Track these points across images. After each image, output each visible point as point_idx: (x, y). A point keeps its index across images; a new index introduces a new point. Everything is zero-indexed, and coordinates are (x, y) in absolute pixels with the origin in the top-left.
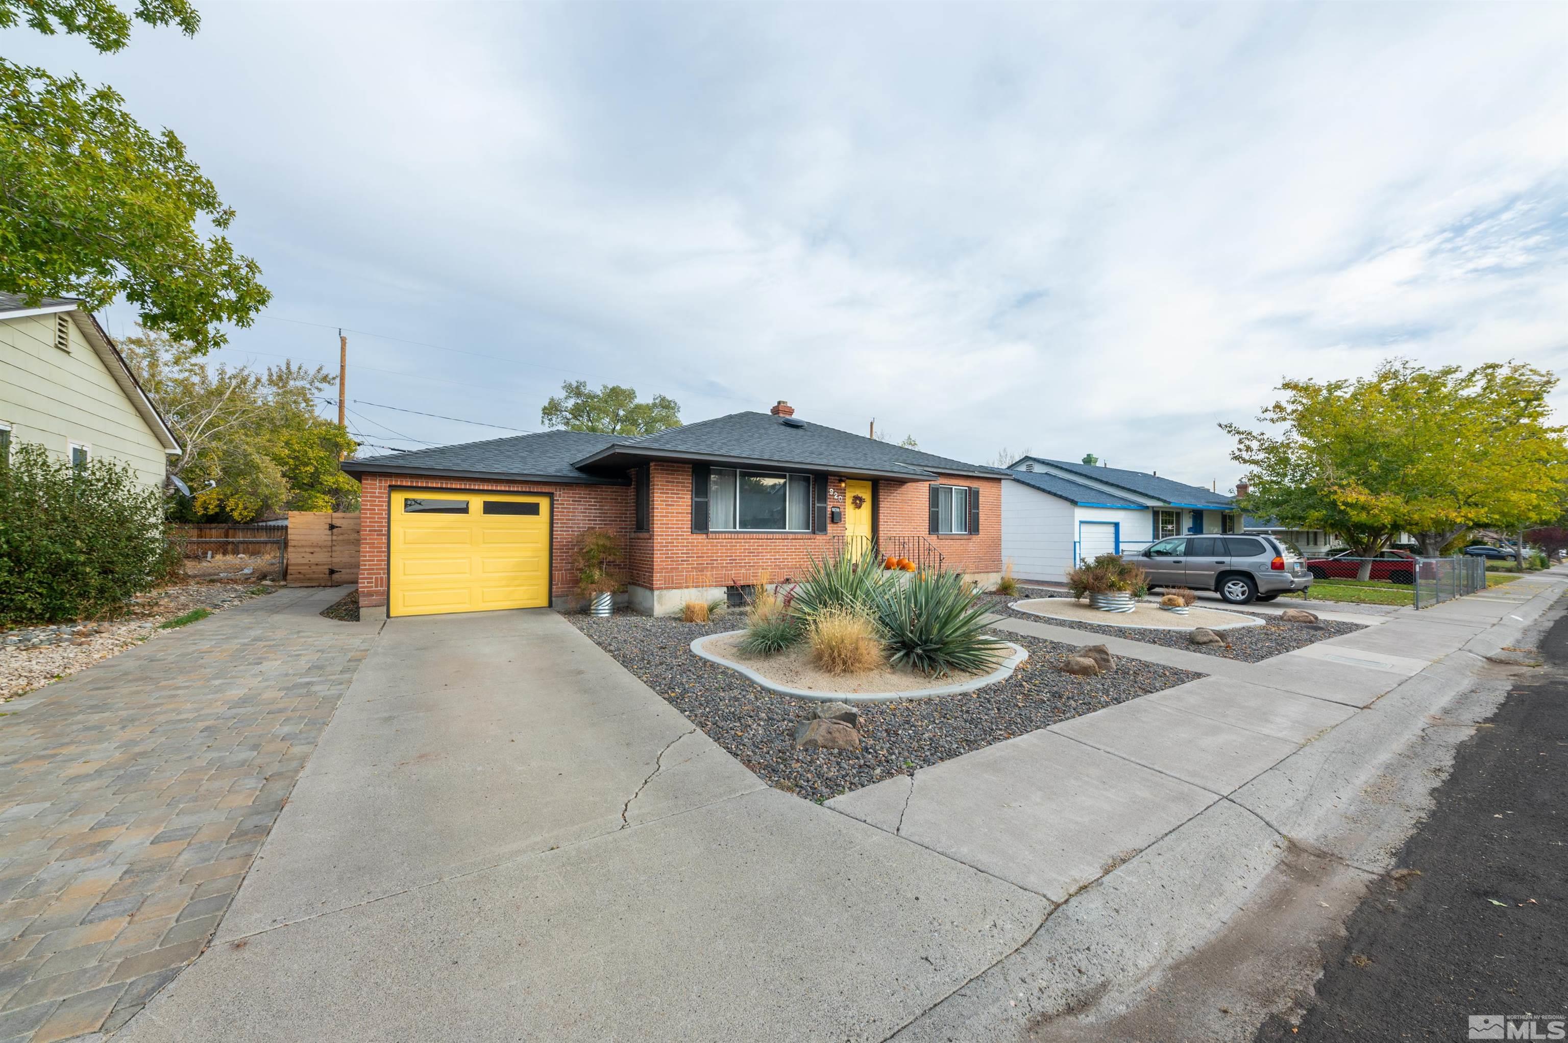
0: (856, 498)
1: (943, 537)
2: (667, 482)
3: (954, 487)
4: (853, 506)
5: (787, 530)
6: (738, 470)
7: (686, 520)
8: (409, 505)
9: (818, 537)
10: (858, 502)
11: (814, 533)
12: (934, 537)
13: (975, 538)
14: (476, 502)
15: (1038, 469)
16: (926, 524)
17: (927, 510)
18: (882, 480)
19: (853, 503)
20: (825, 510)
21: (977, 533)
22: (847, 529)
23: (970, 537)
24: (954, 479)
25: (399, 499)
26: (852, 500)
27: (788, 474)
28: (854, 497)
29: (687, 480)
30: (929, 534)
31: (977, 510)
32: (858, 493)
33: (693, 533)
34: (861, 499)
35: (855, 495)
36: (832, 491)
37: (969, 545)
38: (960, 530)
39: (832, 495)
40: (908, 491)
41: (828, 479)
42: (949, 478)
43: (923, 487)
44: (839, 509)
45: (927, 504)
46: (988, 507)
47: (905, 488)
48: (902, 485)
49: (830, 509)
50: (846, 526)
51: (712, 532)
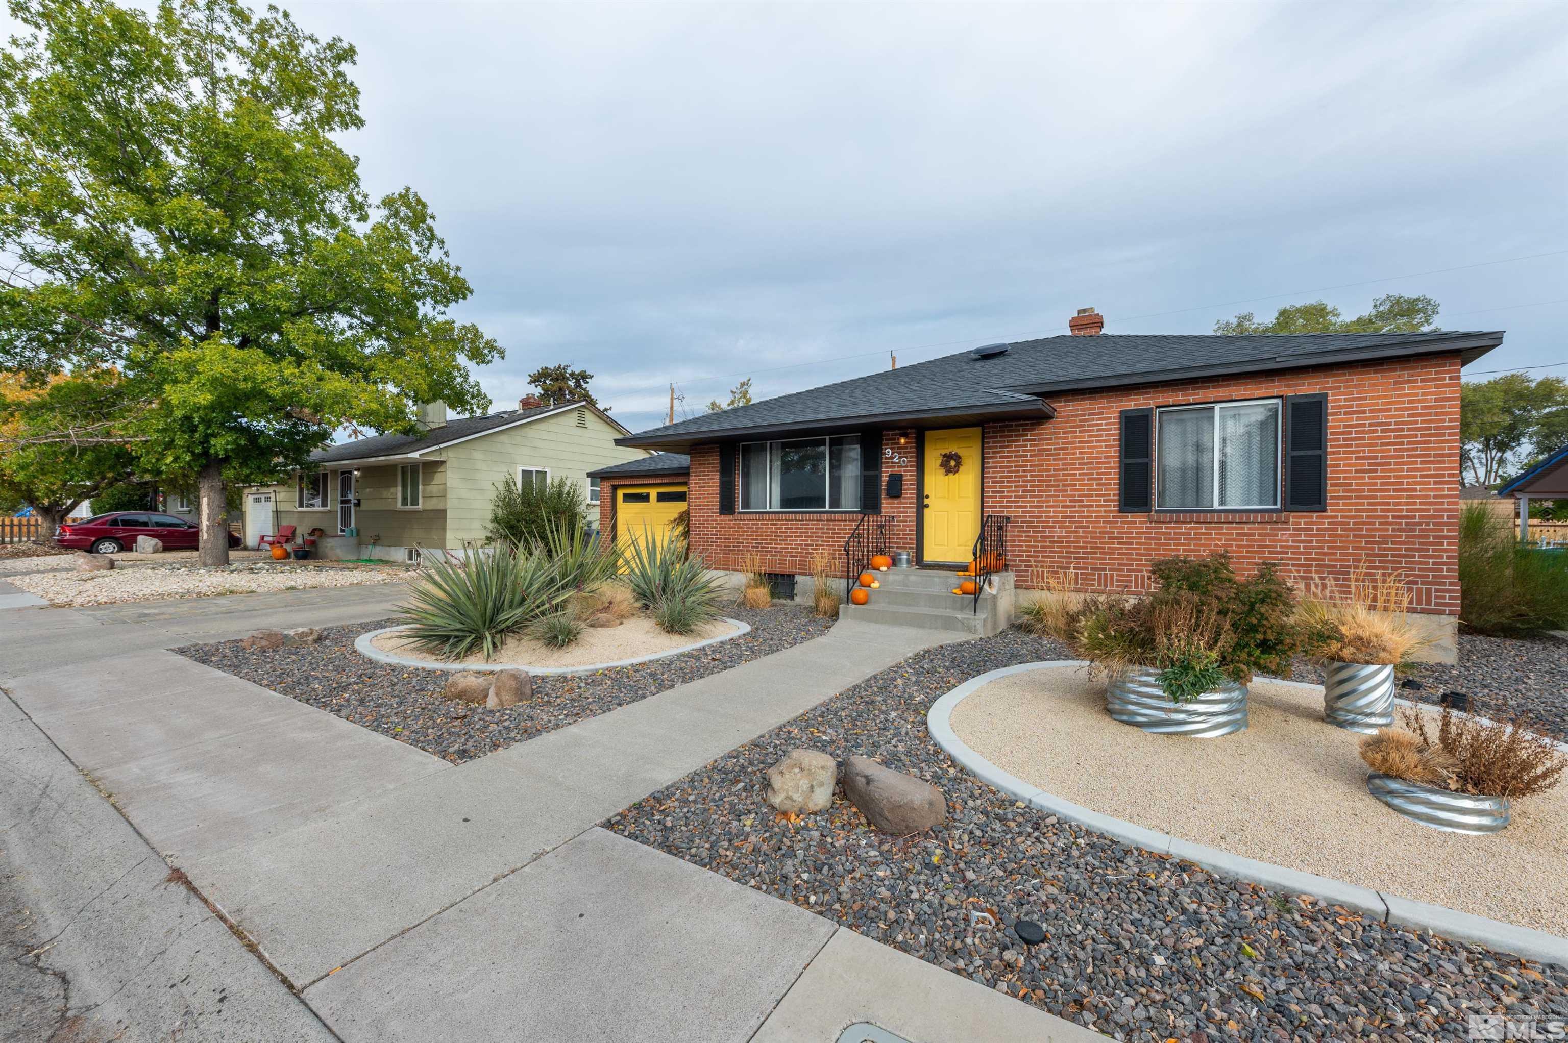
0: (948, 458)
1: (1163, 517)
2: (699, 463)
3: (1217, 407)
4: (943, 471)
5: (827, 509)
6: (768, 442)
7: (716, 501)
8: (628, 498)
9: (866, 517)
10: (951, 464)
11: (860, 512)
12: (1138, 519)
13: (1299, 519)
14: (653, 493)
16: (1113, 491)
17: (1114, 463)
18: (988, 422)
19: (941, 465)
20: (878, 478)
21: (1317, 507)
22: (927, 506)
23: (1288, 518)
24: (1214, 387)
25: (620, 493)
26: (939, 462)
27: (827, 438)
28: (945, 456)
29: (715, 460)
30: (1120, 512)
31: (1317, 452)
32: (953, 449)
33: (721, 514)
34: (958, 458)
35: (947, 452)
36: (888, 452)
37: (1285, 536)
38: (1256, 500)
39: (892, 458)
40: (1055, 433)
41: (882, 435)
42: (1194, 389)
43: (1101, 419)
44: (909, 477)
45: (1114, 452)
46: (1379, 438)
47: (1046, 428)
48: (1039, 424)
49: (885, 478)
50: (926, 501)
51: (739, 513)
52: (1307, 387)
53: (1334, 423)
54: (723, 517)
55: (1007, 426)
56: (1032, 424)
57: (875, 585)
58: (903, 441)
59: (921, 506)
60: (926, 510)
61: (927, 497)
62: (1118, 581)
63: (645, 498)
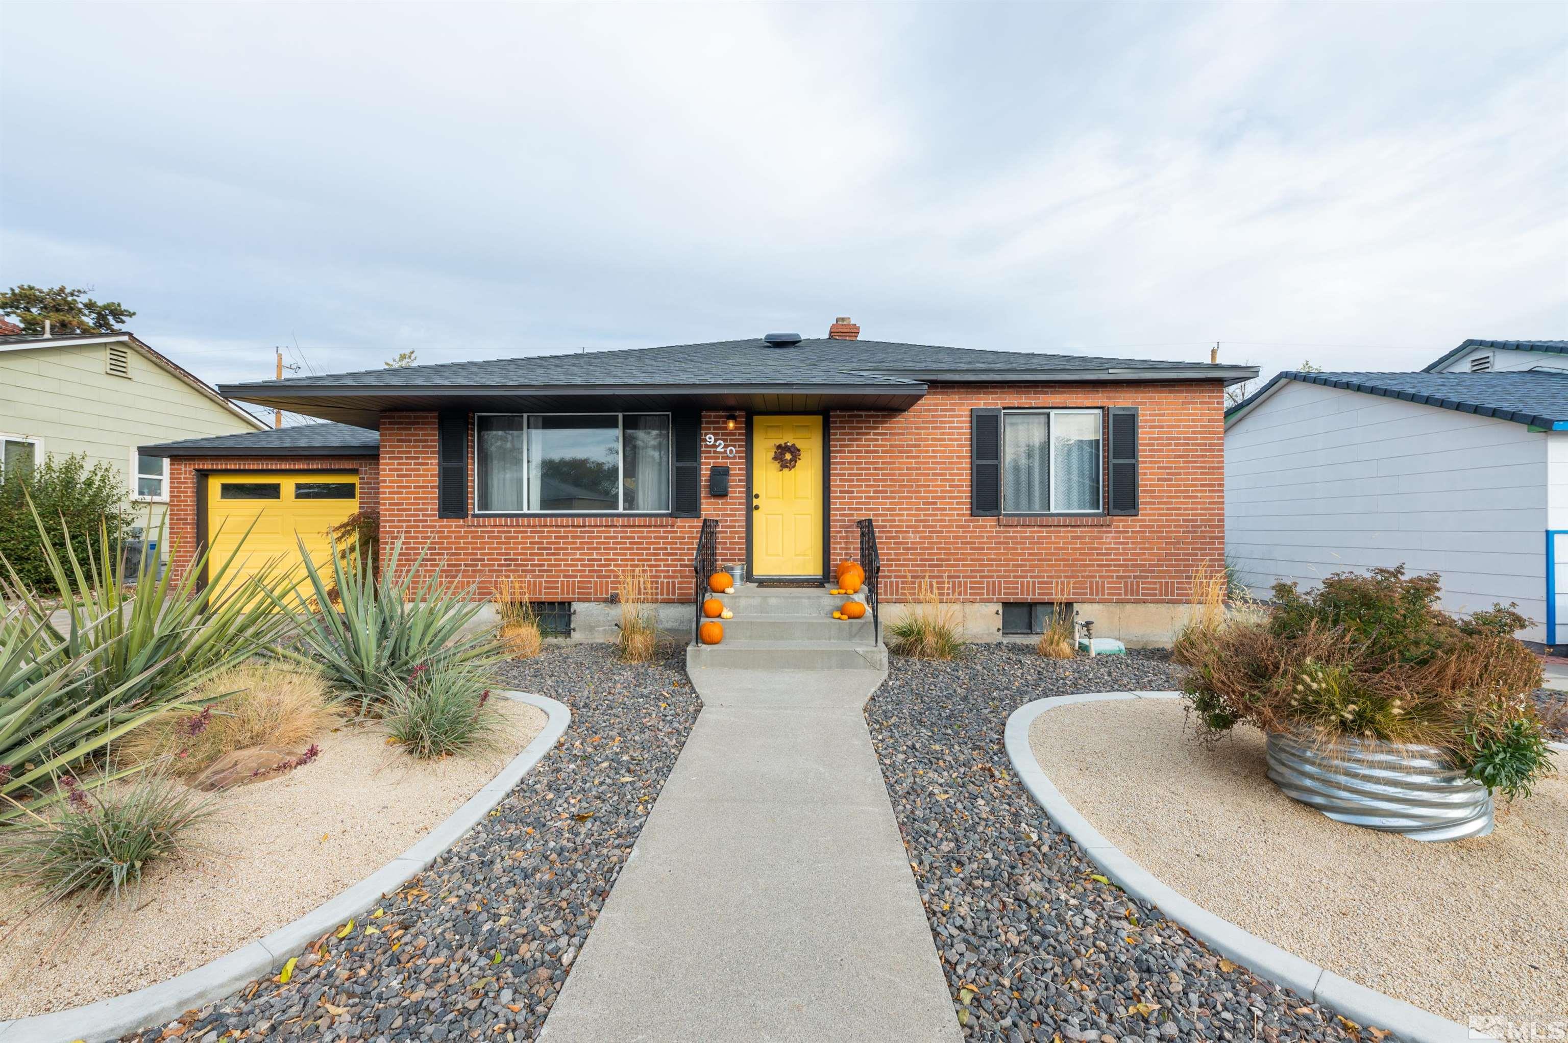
0: (782, 450)
1: (1011, 521)
2: (399, 441)
3: (1054, 413)
4: (777, 465)
5: (622, 510)
6: (525, 415)
7: (432, 499)
9: (679, 522)
10: (786, 457)
11: (670, 515)
12: (988, 522)
13: (1121, 523)
14: (288, 485)
15: (1502, 363)
16: (964, 494)
17: (966, 464)
18: (835, 409)
19: (775, 458)
20: (694, 473)
21: (1132, 511)
22: (757, 508)
23: (1112, 522)
24: (1052, 393)
25: (215, 485)
26: (772, 454)
27: (620, 415)
28: (779, 447)
29: (433, 438)
30: (972, 515)
31: (1132, 461)
32: (788, 439)
33: (441, 517)
34: (795, 452)
35: (782, 442)
36: (710, 439)
37: (1108, 539)
38: (1076, 504)
39: (714, 446)
40: (907, 428)
41: (701, 417)
42: (1035, 393)
43: (953, 416)
44: (737, 471)
45: (966, 452)
46: (1173, 451)
47: (898, 422)
48: (891, 417)
49: (705, 472)
50: (756, 502)
51: (474, 516)
52: (1122, 401)
53: (1144, 434)
54: (445, 522)
55: (856, 416)
56: (884, 416)
57: (727, 614)
58: (731, 425)
59: (750, 509)
60: (755, 513)
61: (757, 496)
62: (971, 588)
63: (272, 492)
